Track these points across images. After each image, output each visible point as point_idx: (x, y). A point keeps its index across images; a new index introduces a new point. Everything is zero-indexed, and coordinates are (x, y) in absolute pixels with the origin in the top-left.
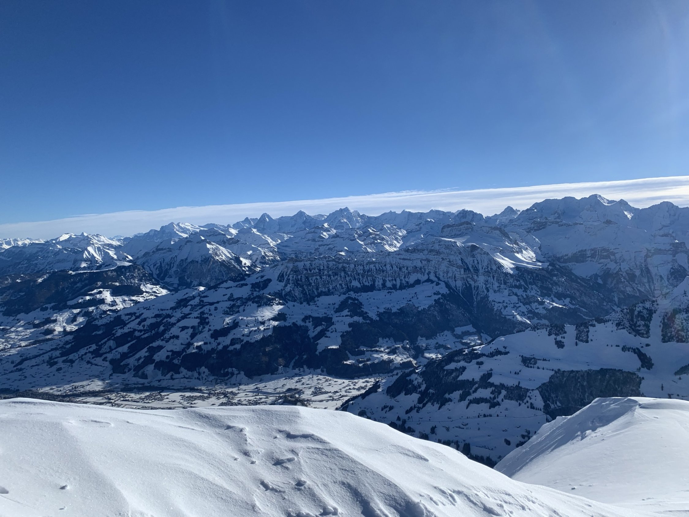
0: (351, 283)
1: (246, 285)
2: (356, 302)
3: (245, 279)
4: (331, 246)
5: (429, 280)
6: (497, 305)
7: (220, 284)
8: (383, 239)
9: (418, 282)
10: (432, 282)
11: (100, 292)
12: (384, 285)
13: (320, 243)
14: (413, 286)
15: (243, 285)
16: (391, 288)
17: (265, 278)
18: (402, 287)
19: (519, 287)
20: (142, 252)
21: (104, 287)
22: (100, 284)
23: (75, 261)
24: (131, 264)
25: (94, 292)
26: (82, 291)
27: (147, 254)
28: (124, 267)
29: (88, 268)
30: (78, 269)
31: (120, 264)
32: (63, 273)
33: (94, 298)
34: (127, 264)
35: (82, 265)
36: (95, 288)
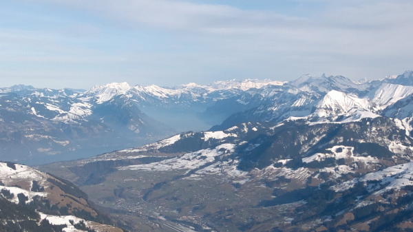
11: (339, 150)
20: (394, 101)
21: (345, 144)
22: (341, 139)
23: (314, 109)
24: (378, 116)
25: (333, 149)
26: (320, 147)
27: (399, 104)
28: (369, 119)
29: (328, 118)
30: (316, 119)
31: (364, 115)
32: (300, 124)
33: (333, 156)
34: (374, 116)
35: (322, 114)
36: (335, 144)
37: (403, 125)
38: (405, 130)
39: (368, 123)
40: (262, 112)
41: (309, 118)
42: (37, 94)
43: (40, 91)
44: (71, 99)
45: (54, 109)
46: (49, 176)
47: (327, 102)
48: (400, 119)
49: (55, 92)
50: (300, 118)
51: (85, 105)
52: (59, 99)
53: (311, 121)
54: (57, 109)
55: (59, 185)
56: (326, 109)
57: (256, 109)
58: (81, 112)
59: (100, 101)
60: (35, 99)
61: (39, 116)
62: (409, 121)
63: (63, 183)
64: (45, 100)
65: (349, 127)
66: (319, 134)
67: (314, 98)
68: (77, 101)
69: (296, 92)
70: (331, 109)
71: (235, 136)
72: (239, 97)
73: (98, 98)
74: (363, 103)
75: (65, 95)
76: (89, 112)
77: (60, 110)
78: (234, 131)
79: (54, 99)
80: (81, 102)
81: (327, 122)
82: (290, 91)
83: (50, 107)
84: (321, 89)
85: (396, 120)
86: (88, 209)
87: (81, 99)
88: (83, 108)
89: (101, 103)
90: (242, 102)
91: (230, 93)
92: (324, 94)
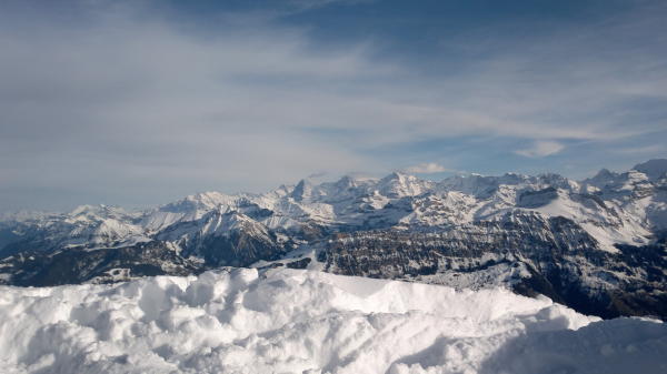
0: (407, 263)
1: (282, 265)
3: (280, 259)
4: (383, 219)
5: (505, 261)
6: (592, 291)
8: (447, 209)
9: (491, 263)
10: (509, 263)
11: (117, 273)
12: (449, 267)
13: (371, 215)
14: (484, 267)
15: (277, 265)
16: (457, 270)
17: (303, 258)
18: (470, 270)
19: (621, 269)
20: (165, 226)
21: (122, 266)
22: (118, 263)
23: (91, 237)
24: (151, 240)
25: (111, 272)
26: (98, 271)
27: (169, 229)
28: (143, 243)
29: (104, 244)
30: (93, 245)
31: (139, 240)
32: (78, 251)
33: (111, 278)
34: (147, 240)
35: (99, 240)
36: (113, 267)
37: (173, 247)
38: (175, 251)
39: (142, 247)
40: (39, 241)
41: (86, 245)
47: (103, 229)
48: (171, 241)
50: (78, 245)
53: (89, 248)
56: (103, 236)
57: (31, 239)
62: (178, 244)
65: (124, 252)
66: (96, 259)
67: (90, 226)
69: (73, 222)
70: (107, 236)
71: (11, 265)
72: (14, 228)
74: (136, 229)
78: (10, 262)
81: (105, 247)
82: (67, 221)
84: (98, 219)
85: (167, 243)
90: (17, 233)
92: (100, 223)
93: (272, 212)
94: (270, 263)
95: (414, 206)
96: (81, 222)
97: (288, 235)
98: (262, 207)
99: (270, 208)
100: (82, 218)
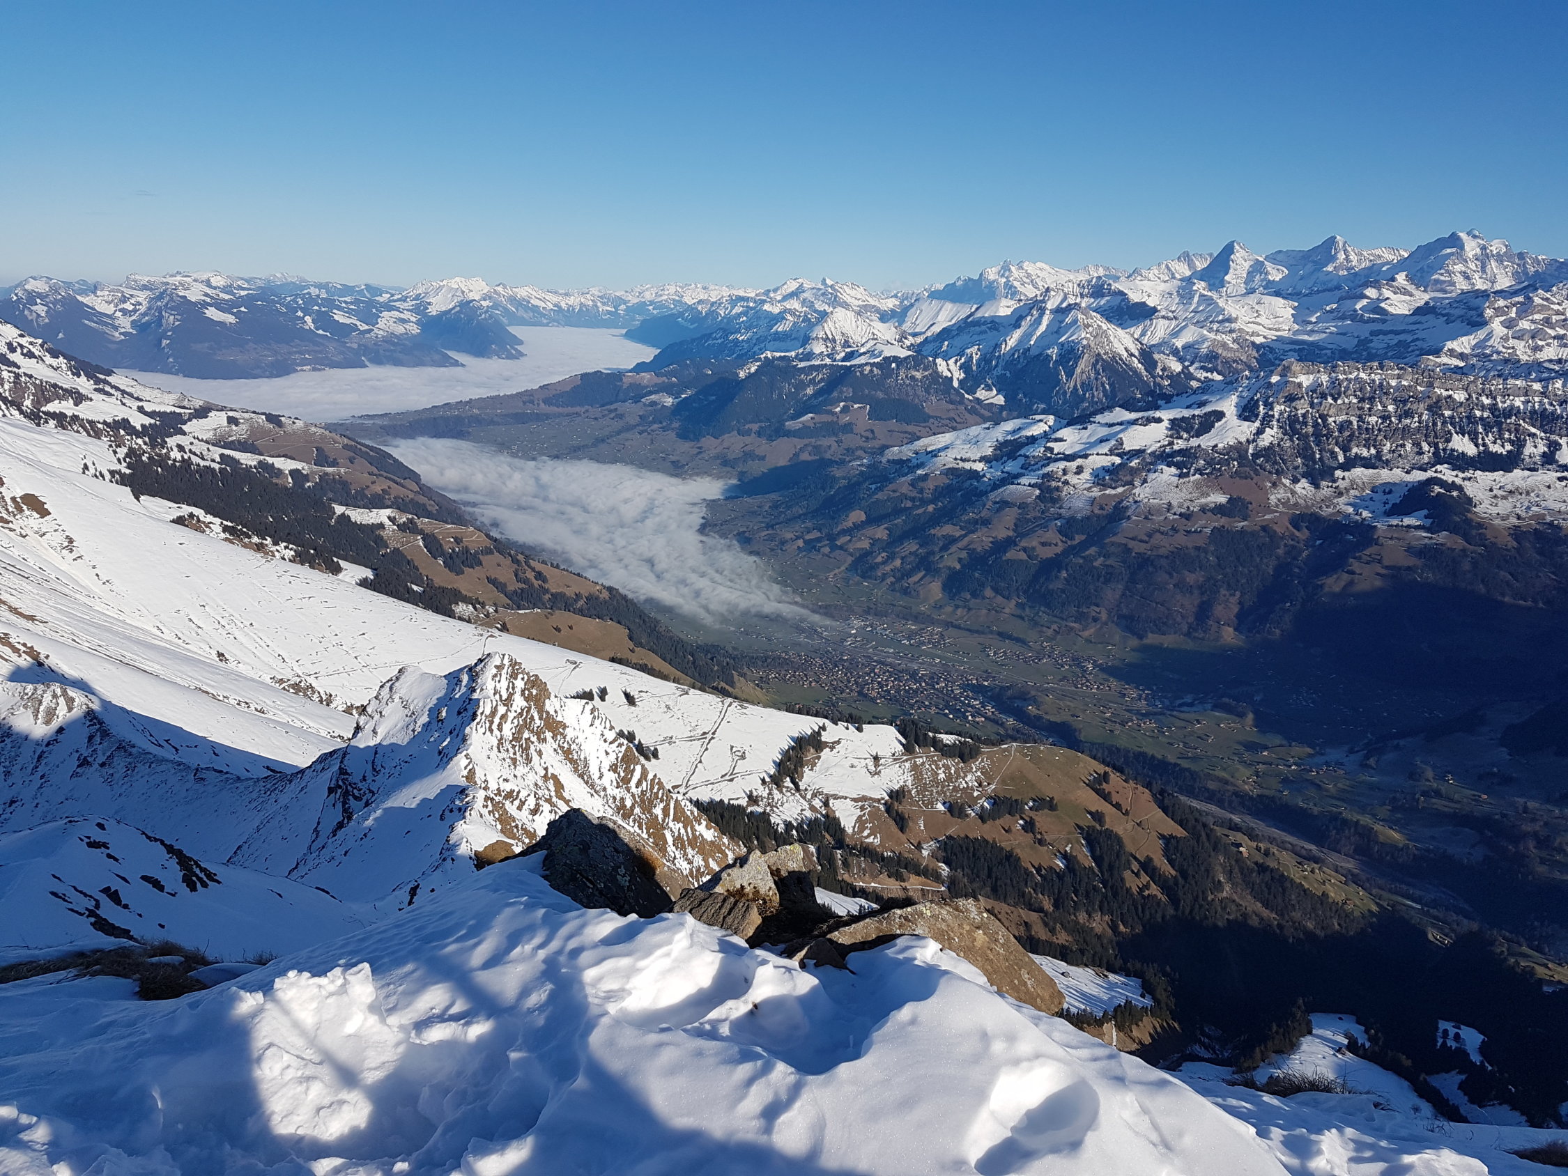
1: (1159, 420)
2: (1455, 494)
3: (1157, 408)
4: (1406, 337)
7: (1095, 413)
11: (845, 410)
12: (1549, 458)
13: (1378, 326)
15: (1149, 421)
17: (1208, 409)
20: (937, 329)
21: (855, 399)
22: (848, 392)
23: (806, 340)
24: (910, 353)
25: (836, 408)
26: (814, 403)
27: (945, 334)
28: (896, 359)
29: (828, 356)
30: (809, 356)
31: (889, 352)
32: (782, 364)
33: (835, 419)
34: (903, 353)
35: (818, 348)
36: (840, 399)
37: (949, 370)
38: (952, 378)
39: (894, 365)
40: (719, 341)
41: (797, 355)
42: (314, 291)
43: (319, 286)
44: (378, 302)
45: (348, 321)
46: (346, 441)
47: (830, 328)
48: (946, 359)
49: (347, 290)
50: (783, 354)
51: (406, 315)
52: (356, 302)
53: (801, 360)
54: (354, 321)
55: (365, 456)
56: (826, 339)
57: (708, 336)
58: (400, 329)
59: (433, 311)
60: (311, 300)
61: (321, 332)
62: (958, 364)
63: (371, 453)
64: (330, 303)
65: (862, 372)
66: (813, 382)
67: (806, 319)
68: (390, 308)
69: (776, 310)
70: (834, 341)
71: (675, 381)
72: (681, 314)
73: (429, 304)
74: (886, 332)
75: (368, 295)
76: (414, 329)
77: (358, 323)
79: (346, 302)
80: (397, 309)
81: (828, 361)
82: (766, 307)
83: (339, 317)
84: (820, 306)
85: (939, 361)
86: (422, 499)
87: (397, 304)
88: (403, 321)
89: (434, 313)
90: (685, 323)
91: (666, 307)
92: (823, 316)
93: (1154, 310)
94: (1133, 416)
95: (1489, 312)
96: (791, 312)
97: (1181, 360)
98: (1135, 297)
99: (1151, 303)
100: (794, 304)
